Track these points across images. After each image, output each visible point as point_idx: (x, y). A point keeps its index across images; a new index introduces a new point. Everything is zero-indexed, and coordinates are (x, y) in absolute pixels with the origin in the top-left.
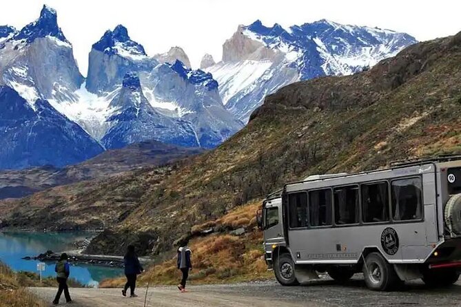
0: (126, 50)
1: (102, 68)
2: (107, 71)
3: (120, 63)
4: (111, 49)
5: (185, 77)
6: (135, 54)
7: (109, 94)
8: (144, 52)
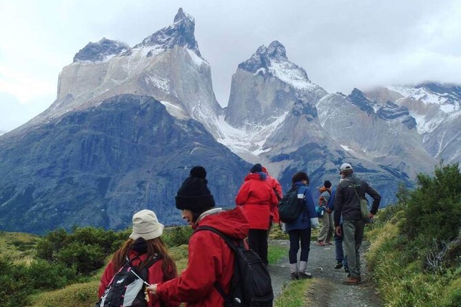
0: (284, 72)
1: (254, 95)
2: (259, 98)
3: (278, 88)
4: (267, 70)
5: (370, 110)
6: (297, 79)
7: (264, 127)
8: (307, 78)
